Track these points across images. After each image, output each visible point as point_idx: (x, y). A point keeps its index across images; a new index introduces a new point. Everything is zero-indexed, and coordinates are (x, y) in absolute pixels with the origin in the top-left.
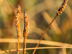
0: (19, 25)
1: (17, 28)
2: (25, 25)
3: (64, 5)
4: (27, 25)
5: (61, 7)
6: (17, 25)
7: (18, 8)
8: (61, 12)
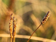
0: (12, 29)
1: (10, 31)
2: (14, 27)
3: (47, 17)
4: (15, 27)
5: (45, 18)
6: (10, 29)
7: (12, 16)
8: (45, 22)
